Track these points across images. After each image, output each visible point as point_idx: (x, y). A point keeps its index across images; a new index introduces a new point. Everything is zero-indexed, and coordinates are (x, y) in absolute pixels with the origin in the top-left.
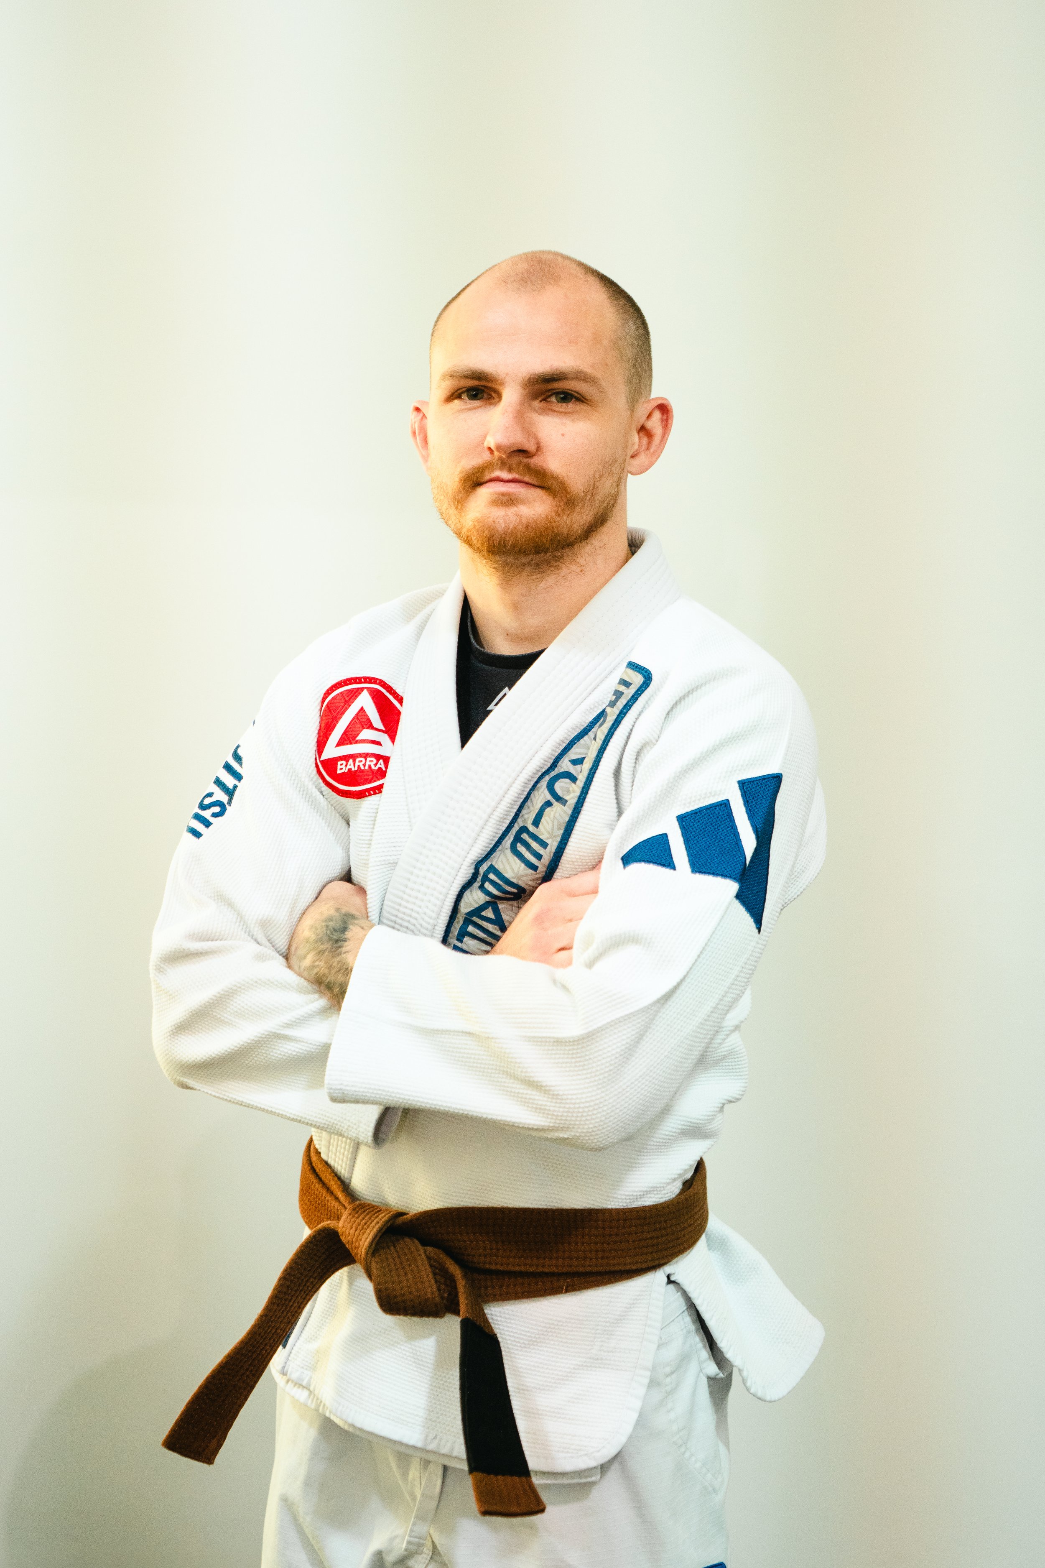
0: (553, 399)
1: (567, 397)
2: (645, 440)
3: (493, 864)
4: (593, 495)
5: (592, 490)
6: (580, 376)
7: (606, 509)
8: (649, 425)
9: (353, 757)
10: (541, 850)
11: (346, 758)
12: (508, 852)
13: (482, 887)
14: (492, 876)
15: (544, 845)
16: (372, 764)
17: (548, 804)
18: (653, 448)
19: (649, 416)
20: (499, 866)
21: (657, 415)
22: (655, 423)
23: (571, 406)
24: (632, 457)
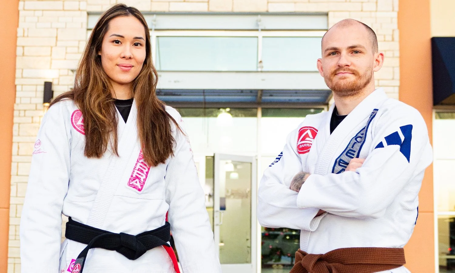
0: (354, 53)
1: (357, 52)
2: (377, 63)
3: (341, 158)
4: (366, 76)
5: (365, 74)
6: (360, 46)
7: (369, 79)
8: (378, 59)
9: (304, 144)
10: (354, 153)
11: (302, 144)
12: (345, 156)
13: (339, 165)
14: (341, 162)
15: (355, 152)
16: (308, 145)
17: (355, 143)
18: (380, 65)
19: (378, 57)
20: (343, 159)
21: (380, 56)
22: (380, 58)
23: (359, 54)
24: (375, 67)
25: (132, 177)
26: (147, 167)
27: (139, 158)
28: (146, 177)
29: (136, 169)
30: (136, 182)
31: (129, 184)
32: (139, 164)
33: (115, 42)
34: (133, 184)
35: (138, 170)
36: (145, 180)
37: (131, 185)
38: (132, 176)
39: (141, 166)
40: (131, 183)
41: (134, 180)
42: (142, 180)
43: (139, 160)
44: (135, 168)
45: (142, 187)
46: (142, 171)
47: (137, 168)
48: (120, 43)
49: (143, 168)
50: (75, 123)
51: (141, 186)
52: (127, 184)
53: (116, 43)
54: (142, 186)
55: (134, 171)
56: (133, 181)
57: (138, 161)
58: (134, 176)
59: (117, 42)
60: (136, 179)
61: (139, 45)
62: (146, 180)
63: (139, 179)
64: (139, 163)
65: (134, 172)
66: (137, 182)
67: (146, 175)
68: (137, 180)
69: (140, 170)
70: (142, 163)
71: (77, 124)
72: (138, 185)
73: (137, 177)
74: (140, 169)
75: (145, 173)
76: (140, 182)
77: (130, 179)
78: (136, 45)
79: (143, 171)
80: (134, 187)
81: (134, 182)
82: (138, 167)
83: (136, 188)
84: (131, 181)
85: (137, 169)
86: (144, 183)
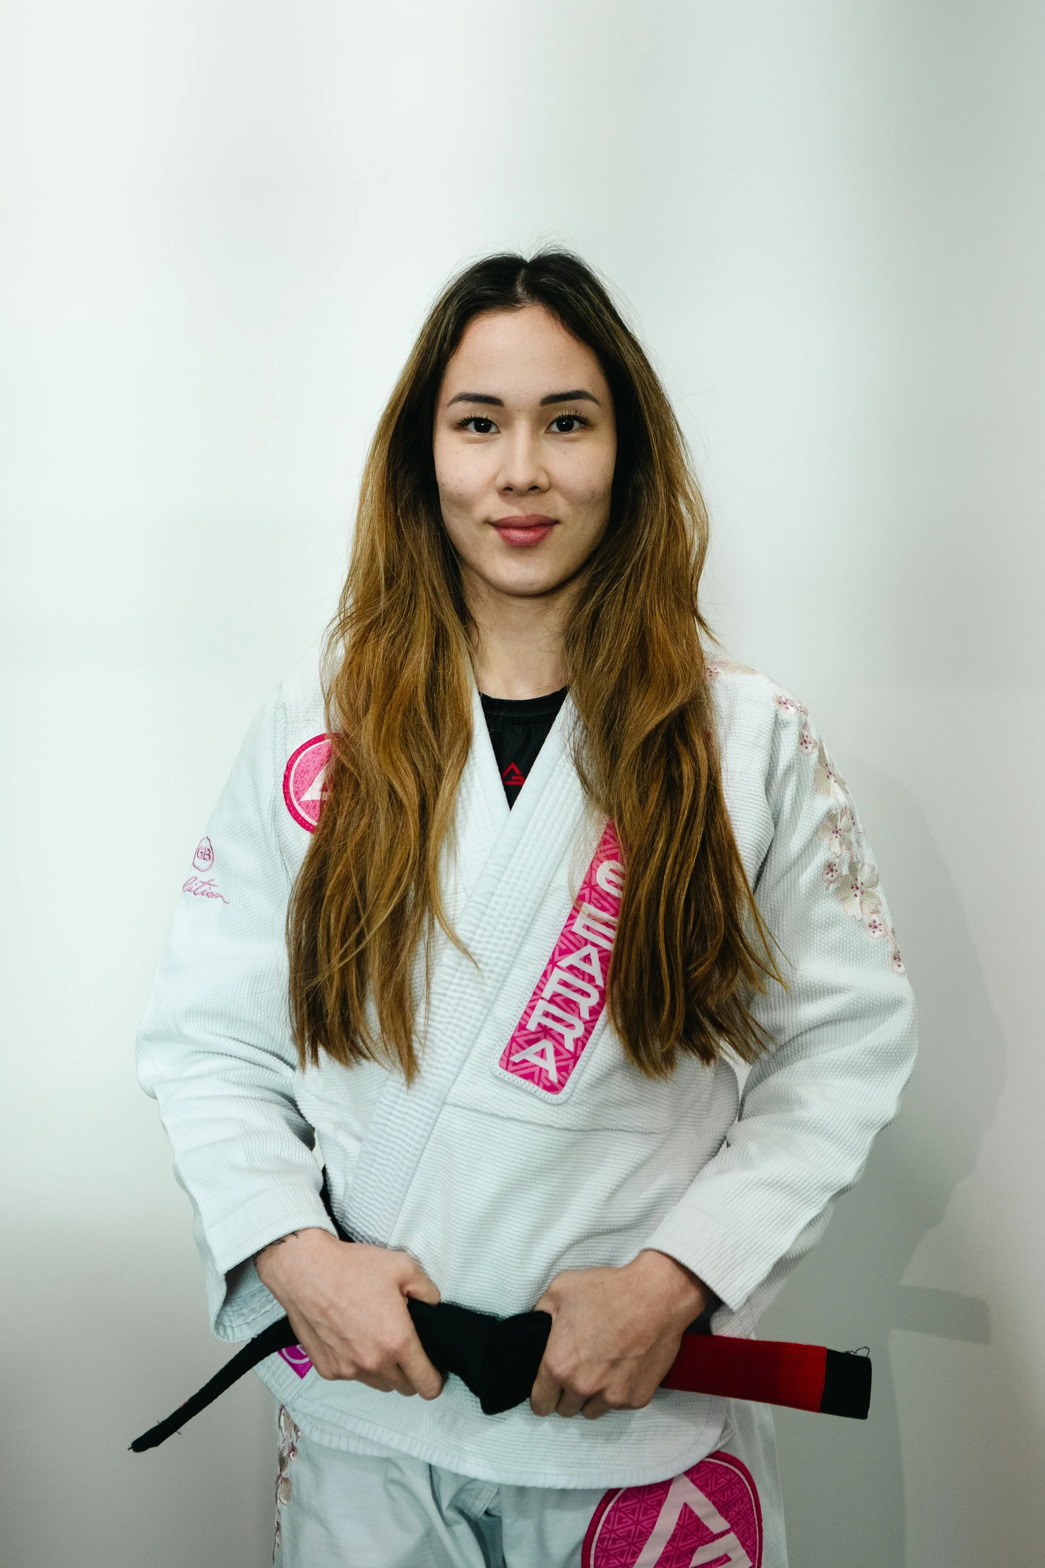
25: (525, 1032)
26: (597, 987)
27: (560, 949)
28: (586, 1029)
29: (544, 995)
30: (542, 1054)
31: (508, 1061)
32: (557, 975)
33: (471, 426)
34: (525, 1061)
35: (551, 1001)
36: (580, 1043)
37: (514, 1064)
38: (522, 1027)
39: (565, 984)
40: (516, 1058)
41: (530, 1043)
42: (569, 1045)
43: (557, 958)
44: (538, 992)
45: (564, 1073)
46: (569, 1005)
47: (547, 994)
48: (493, 429)
49: (579, 991)
50: (296, 793)
51: (559, 1069)
52: (497, 1061)
53: (479, 429)
54: (564, 1070)
55: (533, 1004)
56: (523, 1048)
57: (553, 963)
58: (532, 1026)
59: (483, 426)
60: (537, 1040)
61: (576, 425)
62: (584, 1045)
63: (558, 1039)
64: (556, 969)
65: (533, 1008)
66: (543, 1051)
67: (585, 1022)
68: (547, 1045)
69: (558, 999)
70: (571, 968)
71: (302, 800)
72: (550, 1065)
73: (545, 1032)
74: (560, 995)
75: (585, 1015)
76: (557, 1053)
77: (513, 1039)
78: (565, 424)
79: (575, 1003)
80: (528, 1077)
81: (530, 1054)
82: (552, 987)
83: (536, 1079)
84: (518, 1048)
85: (548, 998)
86: (575, 1057)
